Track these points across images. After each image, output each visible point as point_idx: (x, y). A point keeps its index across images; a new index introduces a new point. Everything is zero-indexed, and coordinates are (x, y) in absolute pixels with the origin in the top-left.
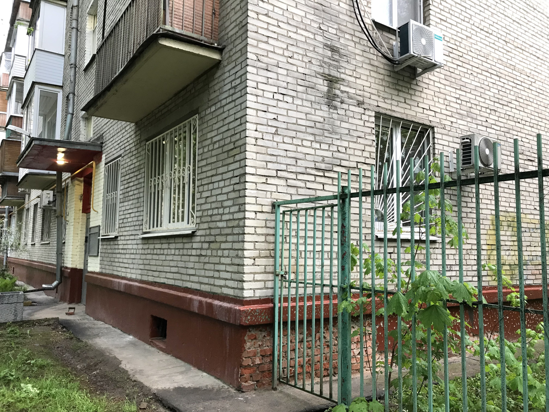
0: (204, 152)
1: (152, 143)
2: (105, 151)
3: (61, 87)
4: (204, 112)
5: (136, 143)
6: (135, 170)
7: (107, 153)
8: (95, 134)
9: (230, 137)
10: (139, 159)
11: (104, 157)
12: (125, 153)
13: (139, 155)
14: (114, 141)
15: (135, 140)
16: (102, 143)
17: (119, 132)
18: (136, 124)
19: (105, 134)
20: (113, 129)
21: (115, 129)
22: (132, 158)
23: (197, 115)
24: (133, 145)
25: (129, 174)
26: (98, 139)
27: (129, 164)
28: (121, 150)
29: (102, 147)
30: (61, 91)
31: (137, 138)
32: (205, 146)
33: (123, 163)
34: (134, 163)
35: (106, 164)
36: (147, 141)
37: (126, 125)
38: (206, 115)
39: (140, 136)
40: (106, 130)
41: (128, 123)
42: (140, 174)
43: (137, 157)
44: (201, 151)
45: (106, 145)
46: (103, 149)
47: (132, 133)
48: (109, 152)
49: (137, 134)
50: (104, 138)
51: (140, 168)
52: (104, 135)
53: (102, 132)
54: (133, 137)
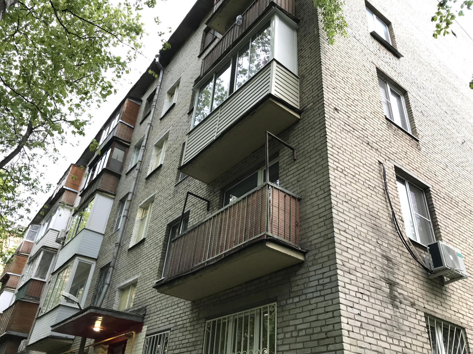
0: (285, 338)
1: (214, 322)
2: (148, 323)
3: (96, 260)
4: (285, 302)
5: (191, 320)
6: (188, 345)
7: (150, 325)
8: (137, 305)
9: (321, 327)
10: (195, 335)
11: (145, 328)
12: (175, 328)
13: (195, 331)
14: (161, 315)
15: (190, 316)
16: (145, 315)
17: (168, 307)
18: (193, 302)
19: (149, 307)
20: (162, 304)
21: (163, 304)
22: (185, 333)
23: (276, 303)
24: (188, 321)
25: (180, 348)
26: (139, 310)
27: (181, 338)
28: (170, 324)
29: (143, 318)
30: (95, 263)
31: (194, 315)
32: (288, 332)
33: (172, 337)
34: (189, 339)
35: (147, 335)
36: (207, 319)
37: (179, 301)
38: (287, 304)
39: (199, 314)
40: (151, 303)
41: (182, 300)
42: (195, 350)
43: (192, 333)
44: (281, 336)
45: (150, 317)
46: (145, 320)
47: (189, 309)
48: (152, 324)
49: (194, 311)
50: (147, 310)
51: (196, 343)
52: (147, 307)
53: (146, 305)
54: (187, 314)
